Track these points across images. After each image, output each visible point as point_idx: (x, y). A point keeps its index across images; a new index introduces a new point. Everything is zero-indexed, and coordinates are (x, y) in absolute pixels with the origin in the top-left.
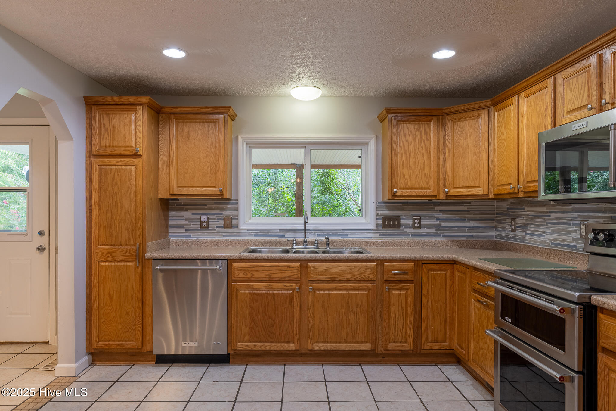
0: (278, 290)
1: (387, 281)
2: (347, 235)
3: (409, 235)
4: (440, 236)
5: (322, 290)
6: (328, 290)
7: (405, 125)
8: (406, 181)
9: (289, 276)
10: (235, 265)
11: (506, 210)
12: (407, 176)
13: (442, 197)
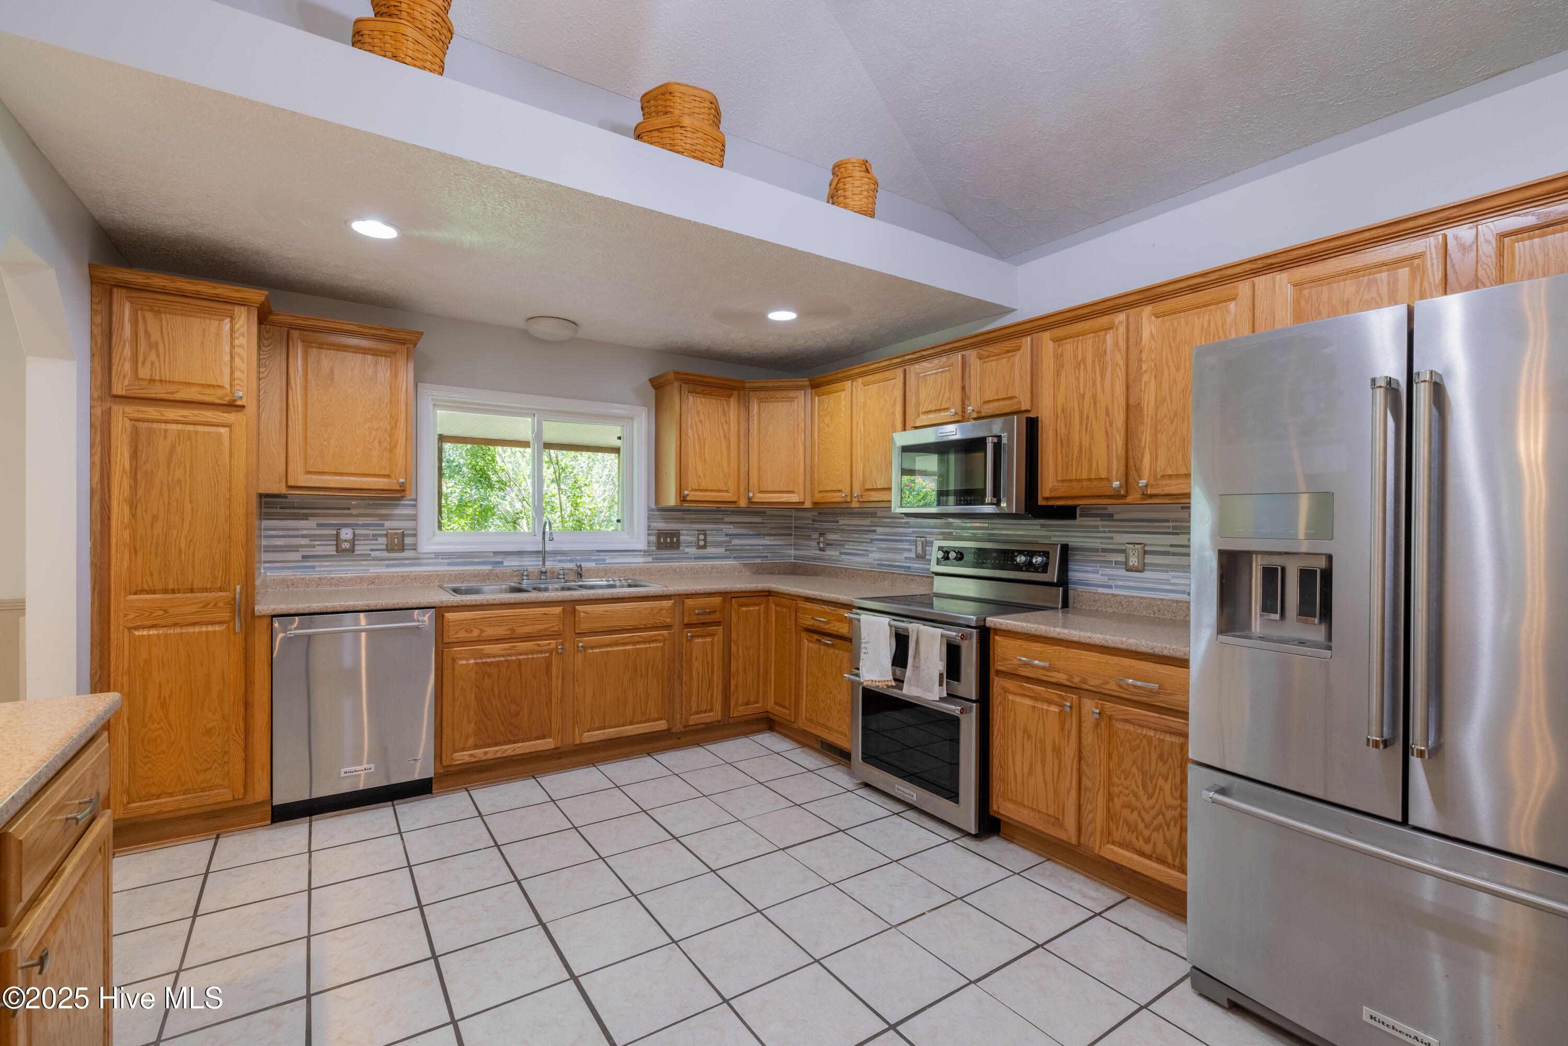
0: (526, 654)
1: (688, 625)
2: (605, 560)
3: (691, 558)
4: (730, 558)
5: (596, 647)
6: (607, 646)
7: (698, 399)
8: (699, 480)
9: (545, 630)
10: (450, 616)
11: (811, 522)
12: (700, 473)
13: (743, 504)
